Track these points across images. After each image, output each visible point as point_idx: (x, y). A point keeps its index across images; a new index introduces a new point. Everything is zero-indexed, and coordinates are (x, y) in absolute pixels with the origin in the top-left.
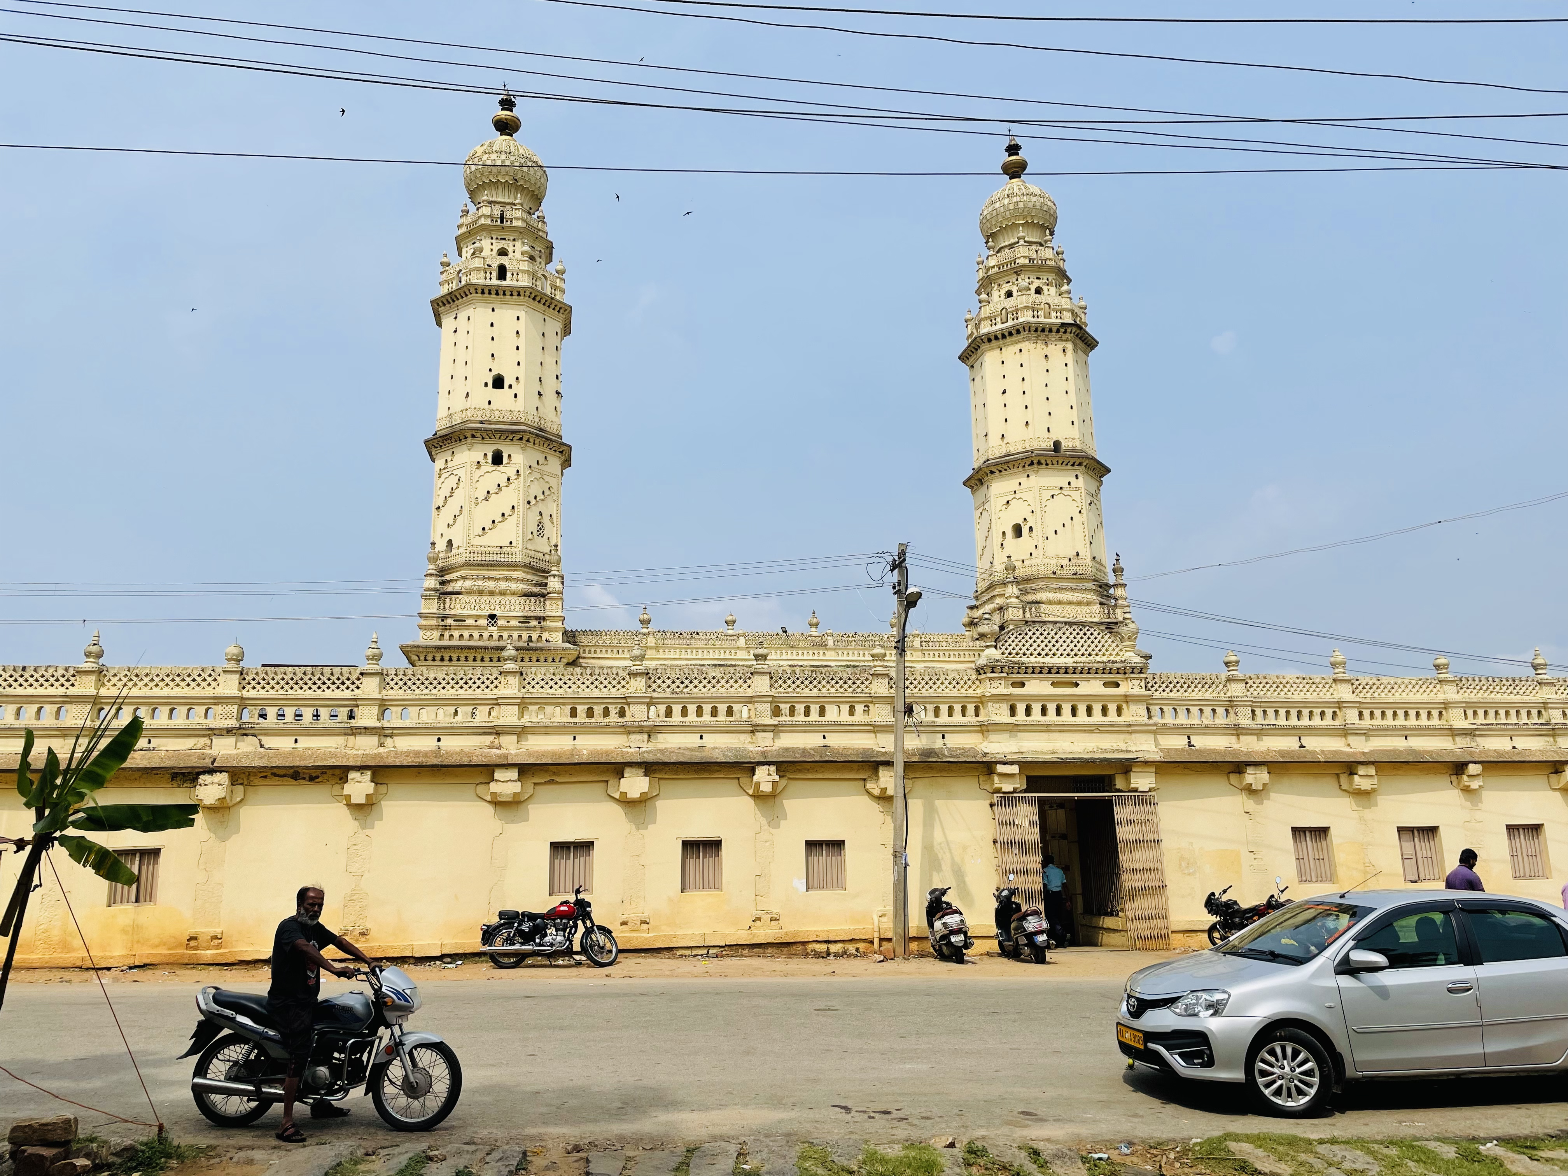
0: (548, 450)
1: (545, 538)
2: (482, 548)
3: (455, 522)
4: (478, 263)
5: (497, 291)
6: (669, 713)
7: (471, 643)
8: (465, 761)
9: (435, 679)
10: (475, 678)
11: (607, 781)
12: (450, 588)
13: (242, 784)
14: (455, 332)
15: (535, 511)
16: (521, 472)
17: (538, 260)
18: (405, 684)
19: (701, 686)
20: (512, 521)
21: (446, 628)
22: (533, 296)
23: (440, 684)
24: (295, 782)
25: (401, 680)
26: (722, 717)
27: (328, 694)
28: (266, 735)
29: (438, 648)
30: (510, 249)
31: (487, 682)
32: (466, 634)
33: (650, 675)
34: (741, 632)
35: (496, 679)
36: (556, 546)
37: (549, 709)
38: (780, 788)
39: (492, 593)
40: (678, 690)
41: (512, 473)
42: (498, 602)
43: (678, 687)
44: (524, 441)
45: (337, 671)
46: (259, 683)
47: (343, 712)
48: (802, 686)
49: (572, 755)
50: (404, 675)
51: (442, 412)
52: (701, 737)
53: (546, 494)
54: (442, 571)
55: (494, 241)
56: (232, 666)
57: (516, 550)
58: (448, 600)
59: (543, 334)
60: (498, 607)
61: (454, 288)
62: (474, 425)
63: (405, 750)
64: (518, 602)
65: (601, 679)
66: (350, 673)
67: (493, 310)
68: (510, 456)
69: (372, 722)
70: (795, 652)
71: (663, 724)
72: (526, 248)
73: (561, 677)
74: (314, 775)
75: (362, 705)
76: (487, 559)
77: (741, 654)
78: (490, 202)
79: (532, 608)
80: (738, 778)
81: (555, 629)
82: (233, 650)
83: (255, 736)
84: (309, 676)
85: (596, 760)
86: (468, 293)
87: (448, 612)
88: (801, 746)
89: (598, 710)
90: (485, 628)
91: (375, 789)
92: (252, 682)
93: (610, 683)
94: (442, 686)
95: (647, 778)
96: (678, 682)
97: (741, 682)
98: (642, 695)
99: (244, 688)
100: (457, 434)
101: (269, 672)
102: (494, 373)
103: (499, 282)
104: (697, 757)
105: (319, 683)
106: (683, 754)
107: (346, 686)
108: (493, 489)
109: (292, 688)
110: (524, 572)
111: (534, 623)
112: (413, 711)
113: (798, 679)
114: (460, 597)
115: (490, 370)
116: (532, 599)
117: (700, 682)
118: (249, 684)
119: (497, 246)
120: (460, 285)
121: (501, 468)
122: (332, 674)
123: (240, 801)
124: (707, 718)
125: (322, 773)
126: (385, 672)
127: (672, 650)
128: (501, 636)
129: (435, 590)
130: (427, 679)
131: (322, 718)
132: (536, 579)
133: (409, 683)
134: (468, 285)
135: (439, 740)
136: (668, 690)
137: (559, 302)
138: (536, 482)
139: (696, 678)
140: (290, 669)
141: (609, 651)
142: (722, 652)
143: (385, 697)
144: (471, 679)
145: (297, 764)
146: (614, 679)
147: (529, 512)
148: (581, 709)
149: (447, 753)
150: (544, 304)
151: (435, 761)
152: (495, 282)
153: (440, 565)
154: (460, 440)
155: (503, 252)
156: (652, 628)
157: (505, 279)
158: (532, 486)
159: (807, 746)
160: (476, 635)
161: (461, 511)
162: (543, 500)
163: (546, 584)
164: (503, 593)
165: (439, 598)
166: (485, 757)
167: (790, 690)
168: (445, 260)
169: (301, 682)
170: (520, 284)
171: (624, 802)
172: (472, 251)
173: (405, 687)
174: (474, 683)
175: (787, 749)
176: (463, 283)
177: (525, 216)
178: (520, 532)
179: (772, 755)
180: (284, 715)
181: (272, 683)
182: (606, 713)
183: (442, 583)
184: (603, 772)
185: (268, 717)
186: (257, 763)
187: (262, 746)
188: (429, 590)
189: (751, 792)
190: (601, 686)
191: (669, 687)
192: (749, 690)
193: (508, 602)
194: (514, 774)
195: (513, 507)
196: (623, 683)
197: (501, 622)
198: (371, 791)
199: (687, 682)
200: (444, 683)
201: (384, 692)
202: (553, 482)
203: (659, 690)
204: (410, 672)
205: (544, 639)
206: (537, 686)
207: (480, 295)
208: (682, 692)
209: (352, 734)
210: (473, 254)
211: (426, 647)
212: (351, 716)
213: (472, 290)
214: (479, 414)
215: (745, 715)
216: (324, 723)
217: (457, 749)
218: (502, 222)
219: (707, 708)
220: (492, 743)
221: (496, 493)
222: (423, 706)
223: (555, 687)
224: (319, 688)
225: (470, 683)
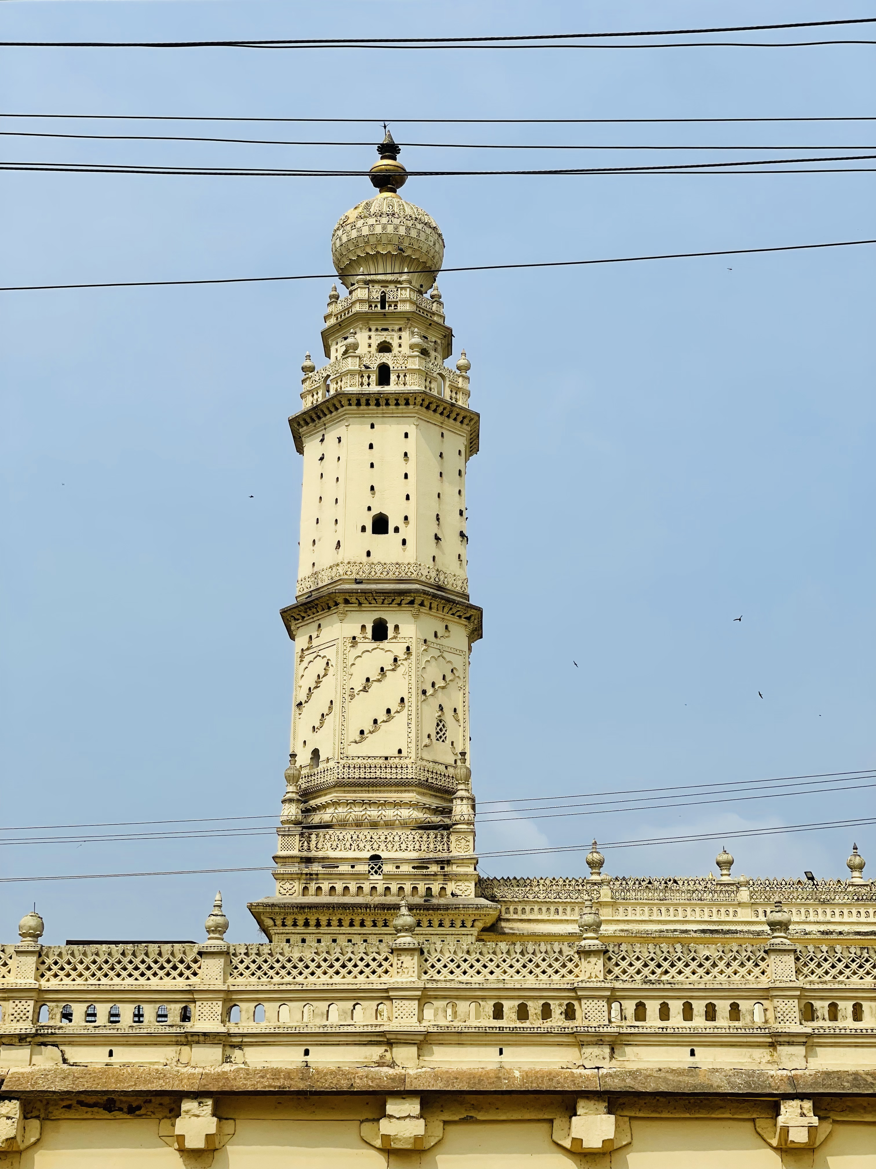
0: (449, 617)
1: (448, 742)
2: (360, 761)
3: (322, 722)
4: (352, 364)
5: (377, 400)
6: (640, 1012)
7: (347, 900)
8: (344, 1085)
9: (301, 960)
10: (356, 958)
11: (551, 1121)
12: (316, 818)
13: (37, 1117)
14: (322, 459)
15: (434, 703)
16: (413, 650)
17: (433, 354)
18: (259, 968)
19: (688, 971)
20: (400, 720)
21: (311, 877)
22: (426, 403)
23: (307, 967)
24: (108, 1115)
25: (254, 962)
26: (723, 1021)
27: (155, 983)
28: (71, 1044)
29: (302, 907)
30: (395, 343)
31: (374, 965)
32: (339, 886)
33: (610, 954)
34: (742, 879)
35: (386, 959)
36: (463, 754)
37: (463, 1006)
38: (821, 1137)
39: (374, 825)
40: (652, 977)
41: (399, 650)
42: (383, 838)
43: (653, 973)
44: (416, 606)
45: (166, 949)
46: (62, 969)
47: (174, 1010)
48: (847, 972)
49: (499, 1078)
50: (258, 954)
51: (304, 571)
52: (692, 1053)
53: (448, 679)
54: (306, 795)
55: (373, 333)
56: (27, 944)
57: (407, 761)
58: (313, 837)
59: (441, 455)
60: (383, 846)
61: (320, 400)
62: (347, 586)
63: (259, 1067)
64: (411, 837)
65: (537, 959)
66: (184, 953)
67: (372, 426)
68: (397, 627)
69: (214, 1026)
70: (828, 911)
71: (633, 1030)
72: (417, 340)
73: (478, 956)
74: (134, 1105)
75: (200, 999)
76: (368, 776)
77: (745, 914)
78: (367, 283)
79: (432, 846)
80: (753, 1120)
81: (465, 877)
82: (29, 921)
83: (56, 1046)
84: (130, 957)
85: (534, 1087)
86: (338, 406)
87: (313, 854)
88: (851, 1069)
89: (534, 1007)
90: (364, 876)
91: (219, 1127)
92: (54, 967)
93: (550, 966)
94: (309, 971)
95: (613, 1117)
96: (652, 965)
97: (749, 965)
98: (599, 985)
99: (42, 976)
100: (324, 599)
101: (76, 953)
102: (375, 512)
103: (379, 388)
104: (687, 1084)
105: (142, 967)
106: (665, 1080)
107: (178, 971)
108: (374, 675)
109: (106, 975)
110: (419, 793)
111: (434, 868)
112: (270, 1007)
113: (839, 960)
114: (331, 831)
115: (369, 509)
116: (432, 833)
117: (687, 965)
118: (49, 969)
119: (377, 339)
120: (328, 397)
121: (385, 644)
122: (160, 954)
123: (35, 1143)
124: (699, 1022)
125: (146, 1102)
126: (232, 951)
127: (638, 909)
128: (388, 889)
129: (297, 823)
130: (289, 961)
131: (146, 1019)
132: (434, 803)
133: (265, 967)
134: (339, 395)
135: (307, 1053)
136: (638, 977)
137: (462, 408)
138: (433, 663)
139: (679, 959)
140: (104, 947)
141: (544, 909)
142: (714, 910)
143: (232, 988)
144: (350, 960)
145: (112, 1087)
146: (557, 960)
147: (424, 706)
148: (509, 1006)
149: (318, 1072)
150: (442, 414)
151: (302, 1086)
152: (374, 388)
153: (303, 786)
154: (329, 608)
155: (385, 348)
156: (606, 873)
157: (388, 383)
158: (428, 669)
159: (860, 1069)
160: (353, 887)
161: (330, 708)
162: (443, 688)
163: (450, 812)
164: (389, 825)
165: (302, 835)
166: (373, 1079)
167: (828, 978)
168: (308, 363)
169: (118, 967)
170: (409, 388)
171: (580, 1154)
172: (344, 348)
173: (259, 973)
174: (355, 966)
175: (828, 1074)
176: (332, 392)
177: (414, 296)
178: (413, 735)
179: (806, 1083)
180: (94, 1015)
181: (80, 967)
182: (546, 1013)
183: (307, 811)
184: (544, 1107)
185: (74, 1018)
186: (59, 1086)
187: (65, 1061)
188: (288, 822)
189: (774, 1142)
190: (538, 971)
191: (638, 972)
192: (763, 978)
193: (397, 838)
194: (413, 1107)
195: (402, 700)
196: (570, 965)
197: (388, 868)
198: (213, 1130)
199: (666, 965)
200: (313, 966)
201: (231, 980)
202: (457, 661)
203: (624, 977)
204: (266, 950)
205: (449, 892)
206: (445, 971)
207: (355, 407)
208: (659, 982)
209: (188, 1044)
210: (345, 352)
211: (284, 906)
212: (185, 1017)
213: (344, 402)
214: (355, 569)
215: (759, 1019)
216: (149, 1027)
217: (333, 1067)
218: (383, 307)
219: (699, 1007)
220: (381, 1057)
221: (379, 681)
222: (284, 1001)
223: (471, 971)
224: (142, 974)
225: (350, 965)
